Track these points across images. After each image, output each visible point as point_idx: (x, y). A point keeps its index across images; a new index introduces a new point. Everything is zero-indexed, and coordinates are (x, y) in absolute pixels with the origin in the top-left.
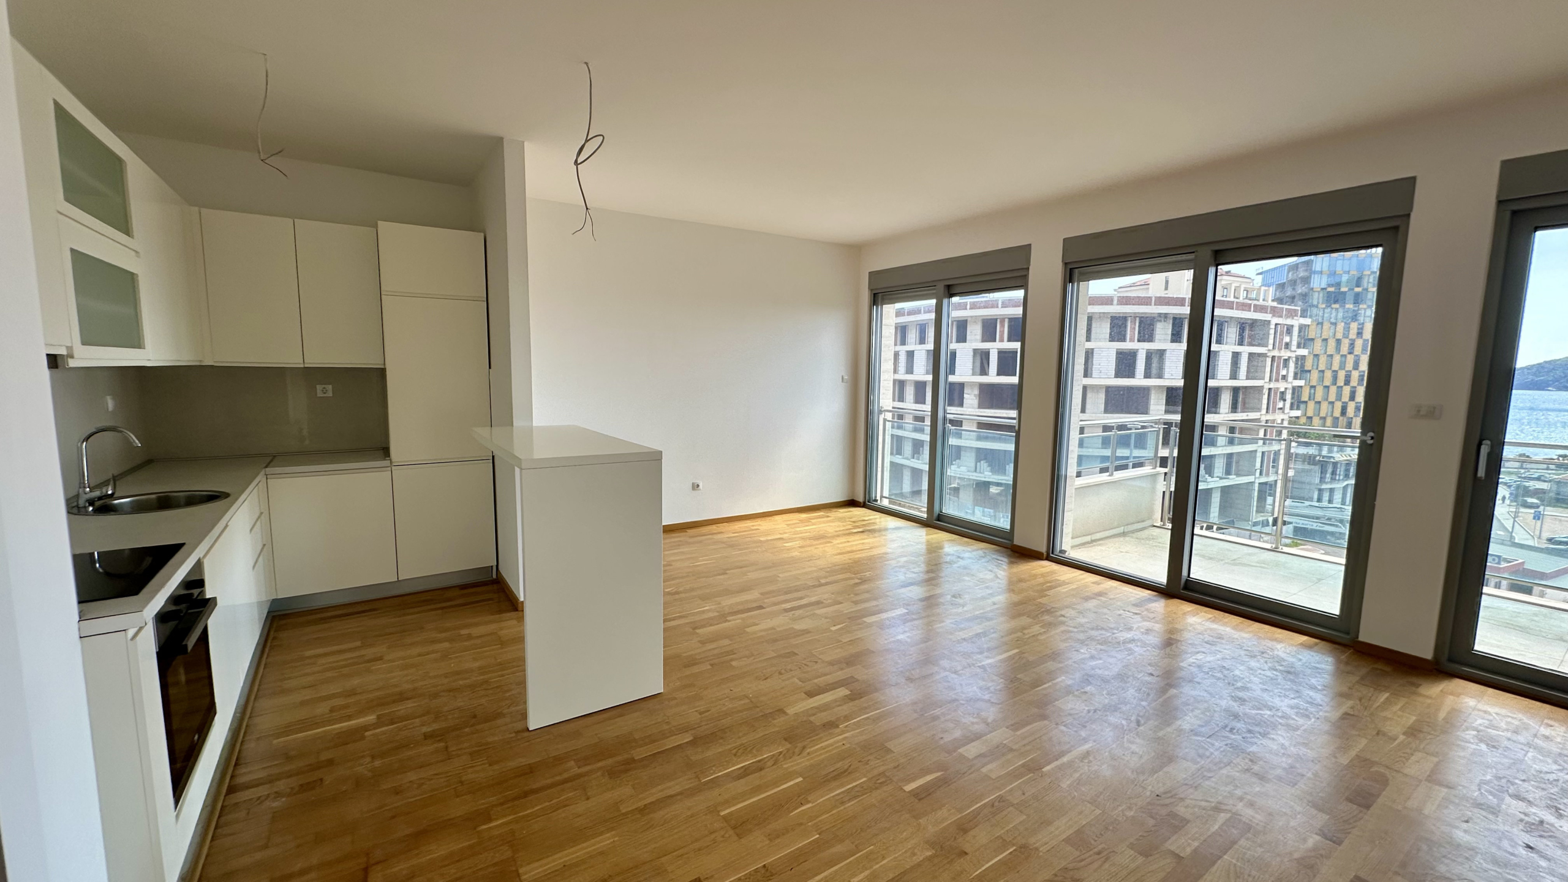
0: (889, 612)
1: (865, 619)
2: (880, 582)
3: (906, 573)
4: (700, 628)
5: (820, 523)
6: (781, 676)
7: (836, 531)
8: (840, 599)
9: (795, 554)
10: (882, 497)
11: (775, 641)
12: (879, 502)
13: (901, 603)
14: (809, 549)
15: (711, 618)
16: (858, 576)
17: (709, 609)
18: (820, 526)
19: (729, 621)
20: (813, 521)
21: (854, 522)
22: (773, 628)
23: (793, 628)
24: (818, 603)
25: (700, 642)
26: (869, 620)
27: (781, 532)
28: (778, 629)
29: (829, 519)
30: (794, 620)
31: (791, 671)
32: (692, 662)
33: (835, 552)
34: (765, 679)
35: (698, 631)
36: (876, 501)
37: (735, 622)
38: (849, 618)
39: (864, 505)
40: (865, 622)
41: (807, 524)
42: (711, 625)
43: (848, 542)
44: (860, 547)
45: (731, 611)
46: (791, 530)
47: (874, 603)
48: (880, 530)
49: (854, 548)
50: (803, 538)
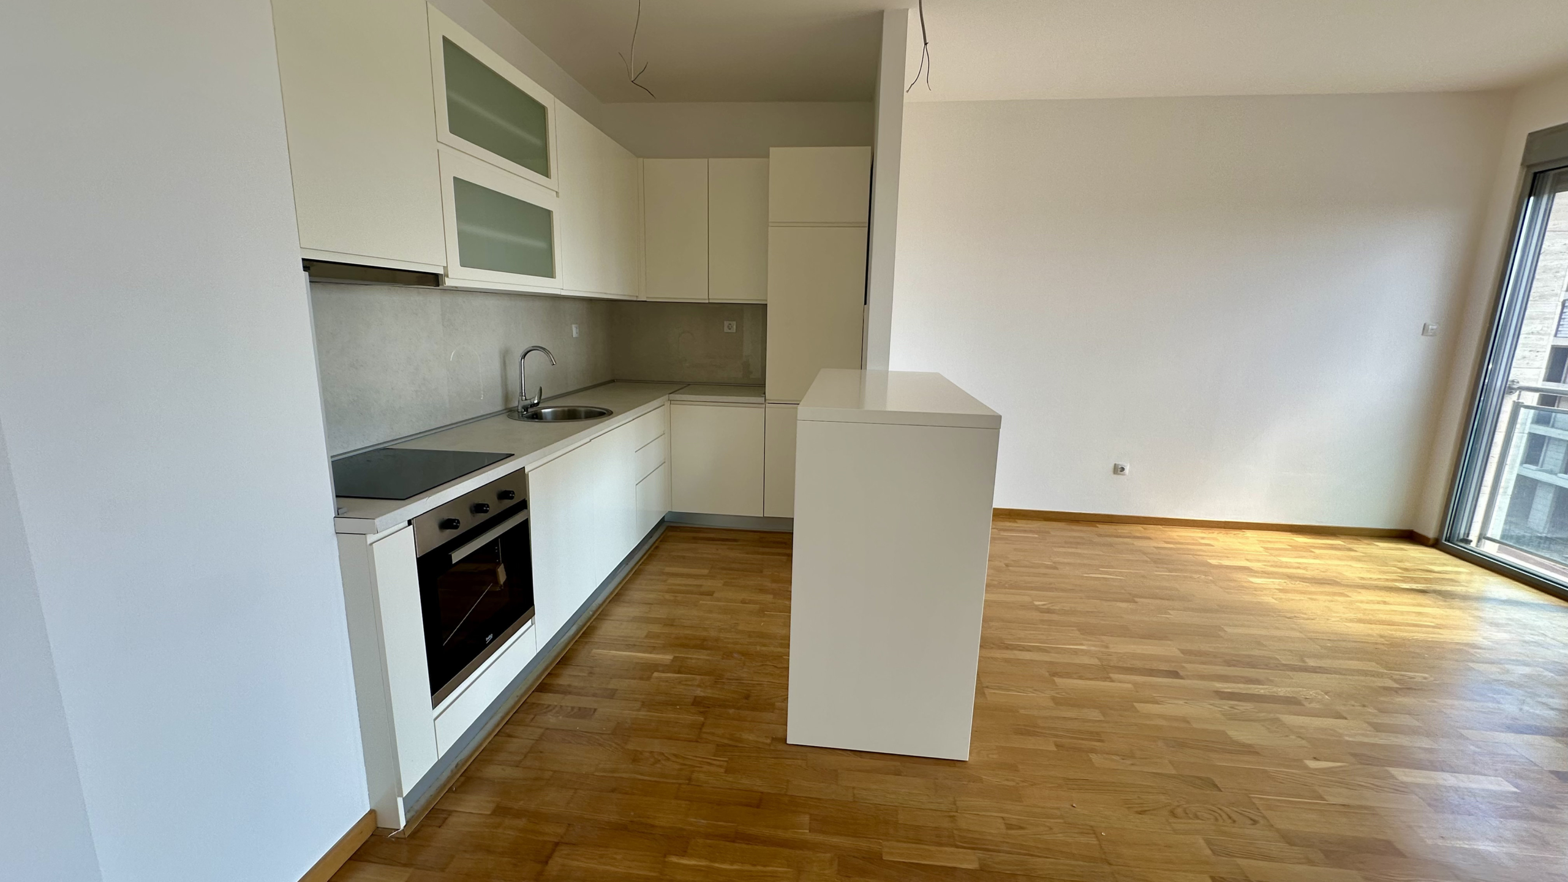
0: (1462, 776)
1: (1394, 771)
2: (1449, 702)
3: (1523, 702)
4: (1061, 677)
5: (1330, 557)
6: (1172, 820)
7: (1362, 578)
8: (1341, 708)
9: (1269, 599)
10: (1482, 537)
11: (1181, 745)
12: (1473, 545)
13: (1499, 766)
14: (1298, 597)
15: (1084, 667)
16: (1397, 674)
17: (1086, 649)
18: (1330, 562)
19: (1112, 681)
20: (1317, 551)
21: (1406, 570)
22: (1185, 720)
23: (1224, 733)
24: (1291, 702)
25: (1053, 699)
26: (1403, 775)
27: (1249, 557)
28: (1195, 726)
29: (1353, 554)
30: (1233, 718)
31: (1197, 817)
32: (1028, 729)
33: (1351, 615)
34: (1140, 813)
35: (1057, 680)
36: (1469, 542)
37: (1123, 684)
38: (1355, 755)
39: (1436, 544)
40: (1393, 777)
41: (1304, 554)
42: (1081, 678)
43: (1385, 603)
44: (1412, 619)
45: (1120, 664)
46: (1270, 558)
47: (1425, 743)
48: (1465, 598)
49: (1397, 618)
50: (1290, 577)
